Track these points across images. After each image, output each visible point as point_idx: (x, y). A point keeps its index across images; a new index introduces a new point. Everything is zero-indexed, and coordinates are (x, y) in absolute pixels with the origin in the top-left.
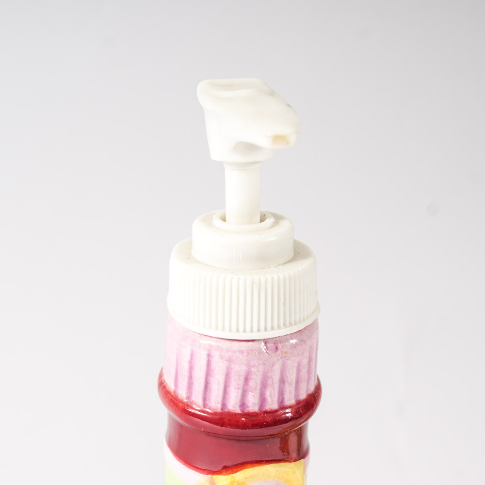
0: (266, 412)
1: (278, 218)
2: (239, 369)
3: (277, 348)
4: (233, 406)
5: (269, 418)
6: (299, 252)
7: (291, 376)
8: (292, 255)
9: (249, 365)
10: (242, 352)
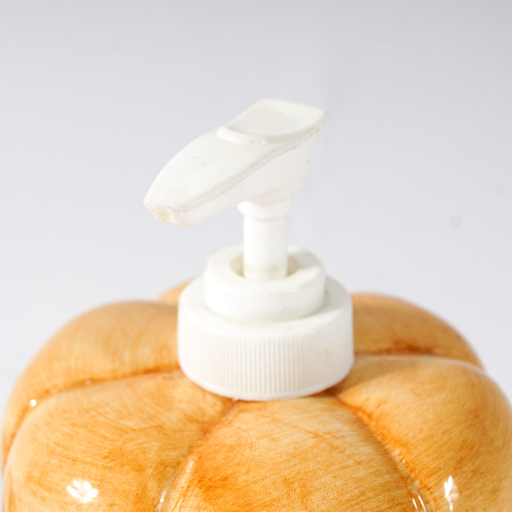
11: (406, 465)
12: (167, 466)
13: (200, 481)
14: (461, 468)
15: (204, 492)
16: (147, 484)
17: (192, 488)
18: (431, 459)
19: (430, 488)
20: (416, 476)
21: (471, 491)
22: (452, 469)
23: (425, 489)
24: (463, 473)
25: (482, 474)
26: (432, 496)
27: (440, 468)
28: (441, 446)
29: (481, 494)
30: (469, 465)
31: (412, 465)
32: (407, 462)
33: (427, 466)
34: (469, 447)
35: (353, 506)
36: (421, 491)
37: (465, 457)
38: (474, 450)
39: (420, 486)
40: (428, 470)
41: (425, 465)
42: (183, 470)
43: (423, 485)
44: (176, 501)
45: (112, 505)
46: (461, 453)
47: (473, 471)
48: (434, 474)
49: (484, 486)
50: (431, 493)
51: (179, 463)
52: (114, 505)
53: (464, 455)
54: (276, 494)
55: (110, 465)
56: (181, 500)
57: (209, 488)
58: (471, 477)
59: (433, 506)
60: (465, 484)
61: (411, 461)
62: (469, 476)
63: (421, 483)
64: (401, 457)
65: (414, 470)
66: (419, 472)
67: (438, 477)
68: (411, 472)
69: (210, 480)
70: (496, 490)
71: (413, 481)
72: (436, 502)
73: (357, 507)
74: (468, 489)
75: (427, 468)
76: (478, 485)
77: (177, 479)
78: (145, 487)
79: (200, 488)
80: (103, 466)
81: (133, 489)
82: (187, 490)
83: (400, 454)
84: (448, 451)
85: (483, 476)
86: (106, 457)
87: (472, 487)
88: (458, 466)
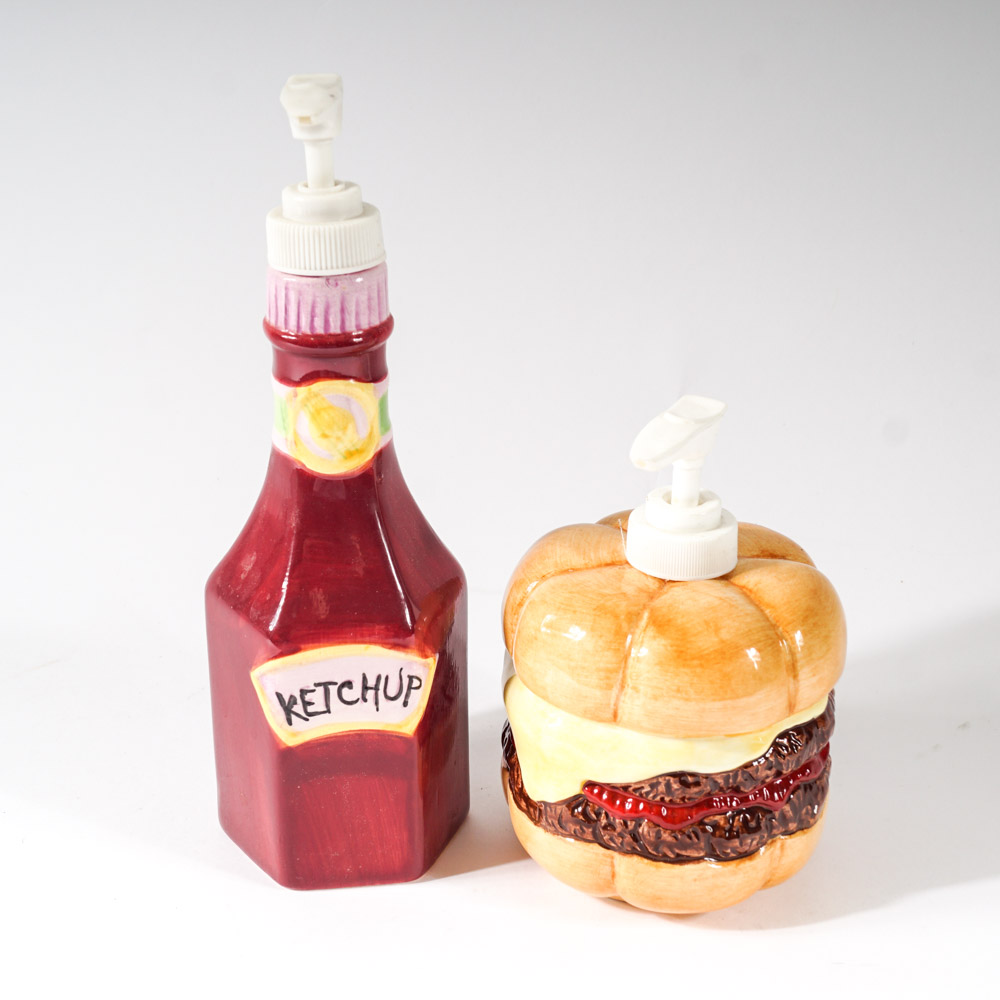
0: (331, 335)
1: (349, 185)
2: (308, 299)
3: (337, 284)
4: (306, 329)
5: (332, 340)
6: (367, 210)
7: (351, 307)
8: (361, 211)
9: (315, 296)
10: (308, 285)
11: (774, 618)
12: (632, 615)
13: (653, 623)
15: (657, 628)
16: (621, 624)
17: (649, 626)
18: (789, 615)
19: (788, 632)
20: (780, 625)
24: (806, 627)
28: (795, 608)
31: (777, 619)
34: (811, 610)
38: (814, 611)
40: (787, 622)
41: (785, 619)
42: (642, 617)
46: (807, 612)
47: (812, 625)
50: (789, 635)
51: (639, 614)
53: (808, 614)
54: (700, 629)
55: (598, 614)
56: (642, 634)
57: (660, 626)
58: (811, 629)
61: (777, 616)
63: (783, 629)
64: (771, 614)
66: (781, 623)
67: (792, 629)
68: (777, 622)
69: (660, 622)
70: (828, 637)
71: (778, 627)
76: (815, 633)
77: (639, 622)
79: (654, 626)
81: (613, 627)
83: (770, 612)
84: (799, 611)
86: (594, 610)
88: (805, 619)
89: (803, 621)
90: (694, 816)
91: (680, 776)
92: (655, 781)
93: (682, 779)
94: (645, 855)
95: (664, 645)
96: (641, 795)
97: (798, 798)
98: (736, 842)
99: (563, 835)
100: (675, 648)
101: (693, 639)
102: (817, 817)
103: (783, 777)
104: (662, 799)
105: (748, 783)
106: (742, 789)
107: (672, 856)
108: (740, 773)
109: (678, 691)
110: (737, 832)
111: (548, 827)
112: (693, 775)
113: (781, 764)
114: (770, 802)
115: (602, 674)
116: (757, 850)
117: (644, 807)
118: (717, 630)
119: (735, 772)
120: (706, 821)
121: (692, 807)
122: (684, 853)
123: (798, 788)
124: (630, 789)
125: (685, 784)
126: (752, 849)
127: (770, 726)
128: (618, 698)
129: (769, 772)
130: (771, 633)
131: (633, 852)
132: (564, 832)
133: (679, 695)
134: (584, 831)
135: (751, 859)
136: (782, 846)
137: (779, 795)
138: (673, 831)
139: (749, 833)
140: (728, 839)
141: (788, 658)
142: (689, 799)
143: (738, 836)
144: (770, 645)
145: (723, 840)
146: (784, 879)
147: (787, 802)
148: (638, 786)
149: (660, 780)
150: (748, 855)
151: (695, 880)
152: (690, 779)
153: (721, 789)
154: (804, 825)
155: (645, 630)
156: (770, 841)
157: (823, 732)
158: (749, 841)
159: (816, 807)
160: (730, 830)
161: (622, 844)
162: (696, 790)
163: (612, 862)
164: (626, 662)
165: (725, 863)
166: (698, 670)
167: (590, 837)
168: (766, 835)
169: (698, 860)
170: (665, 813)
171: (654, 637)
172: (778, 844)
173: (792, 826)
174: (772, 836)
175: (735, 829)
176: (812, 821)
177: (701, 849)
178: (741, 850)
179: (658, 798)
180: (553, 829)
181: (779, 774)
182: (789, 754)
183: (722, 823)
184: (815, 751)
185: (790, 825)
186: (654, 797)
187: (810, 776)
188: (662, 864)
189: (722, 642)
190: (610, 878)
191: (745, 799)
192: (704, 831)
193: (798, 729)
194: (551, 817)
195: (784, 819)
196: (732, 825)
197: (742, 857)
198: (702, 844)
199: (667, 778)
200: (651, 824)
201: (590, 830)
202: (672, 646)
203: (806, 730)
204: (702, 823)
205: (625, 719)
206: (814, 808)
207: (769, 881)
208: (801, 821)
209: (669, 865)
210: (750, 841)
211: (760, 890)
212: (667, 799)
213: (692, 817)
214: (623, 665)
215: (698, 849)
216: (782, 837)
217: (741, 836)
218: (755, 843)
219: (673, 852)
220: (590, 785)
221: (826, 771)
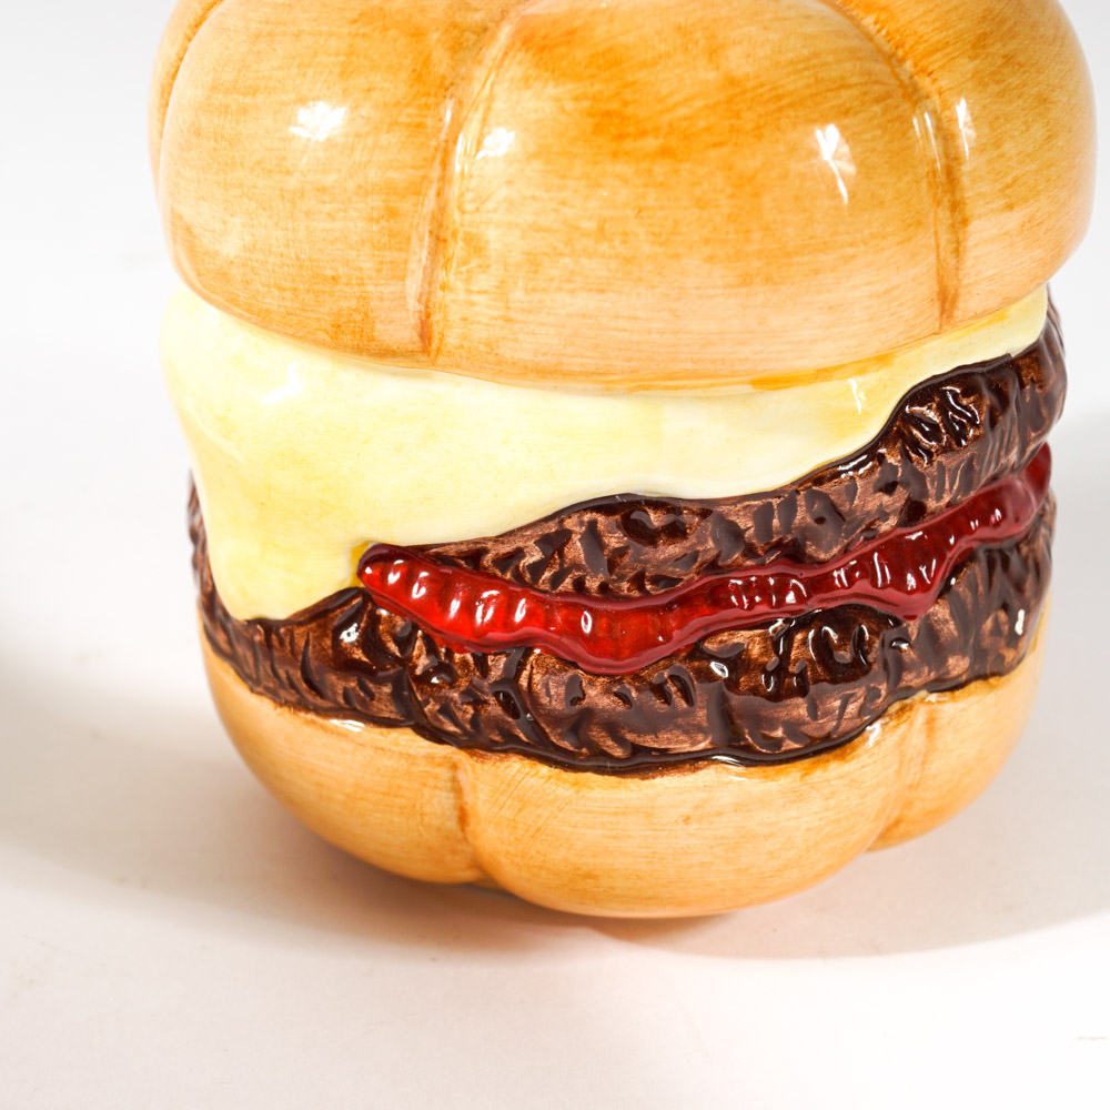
11: (888, 38)
12: (464, 31)
13: (524, 43)
14: (984, 47)
15: (534, 55)
16: (430, 55)
17: (511, 54)
18: (932, 27)
19: (931, 73)
20: (906, 54)
21: (1002, 86)
22: (969, 47)
23: (922, 74)
24: (987, 57)
25: (1021, 65)
26: (936, 86)
27: (947, 43)
28: (949, 12)
29: (1019, 97)
30: (999, 45)
31: (898, 38)
32: (888, 34)
33: (925, 38)
34: (997, 20)
35: (799, 71)
36: (916, 77)
37: (992, 33)
38: (1005, 28)
39: (912, 70)
40: (926, 45)
41: (921, 37)
42: (493, 37)
43: (918, 69)
44: (483, 79)
45: (369, 90)
46: (984, 25)
47: (1005, 57)
48: (936, 51)
49: (1025, 85)
50: (934, 81)
51: (485, 29)
52: (374, 89)
53: (988, 29)
54: (663, 48)
55: (362, 31)
56: (493, 75)
57: (542, 49)
58: (1003, 65)
59: (938, 102)
60: (993, 73)
61: (897, 30)
62: (1000, 62)
63: (916, 65)
64: (878, 26)
65: (903, 45)
66: (911, 47)
67: (944, 57)
68: (897, 47)
69: (544, 38)
70: (1045, 100)
71: (902, 61)
72: (943, 96)
73: (806, 73)
74: (997, 82)
75: (925, 41)
76: (1014, 81)
77: (483, 50)
78: (428, 58)
79: (527, 50)
80: (350, 34)
81: (407, 62)
82: (503, 59)
83: (876, 23)
84: (961, 19)
85: (1022, 69)
86: (355, 21)
87: (1004, 81)
88: (980, 44)
89: (974, 47)
90: (676, 634)
91: (625, 509)
92: (552, 528)
93: (634, 516)
94: (541, 751)
95: (557, 99)
96: (518, 576)
97: (974, 588)
98: (799, 708)
99: (318, 711)
100: (586, 104)
101: (642, 75)
102: (1023, 644)
103: (928, 522)
104: (579, 585)
105: (827, 531)
106: (811, 549)
107: (618, 752)
108: (801, 499)
109: (601, 233)
110: (801, 675)
111: (282, 693)
112: (660, 504)
113: (921, 477)
114: (892, 594)
115: (377, 202)
116: (859, 731)
117: (530, 614)
118: (714, 53)
119: (787, 497)
120: (710, 646)
121: (668, 607)
122: (649, 741)
123: (968, 557)
124: (487, 560)
125: (641, 534)
126: (845, 726)
127: (882, 359)
128: (429, 280)
129: (886, 499)
130: (880, 68)
131: (508, 745)
132: (319, 701)
133: (604, 247)
134: (372, 696)
135: (842, 758)
136: (931, 722)
137: (918, 576)
138: (614, 679)
139: (834, 681)
140: (776, 697)
141: (935, 147)
142: (656, 580)
143: (802, 691)
144: (877, 101)
145: (758, 700)
146: (936, 815)
147: (941, 595)
148: (506, 549)
149: (570, 524)
150: (833, 744)
151: (687, 820)
152: (655, 519)
153: (750, 551)
154: (990, 667)
155: (499, 66)
156: (896, 706)
157: (1035, 399)
158: (837, 703)
159: (1021, 614)
160: (781, 671)
161: (474, 721)
162: (674, 550)
163: (454, 780)
164: (445, 164)
165: (770, 770)
166: (661, 169)
167: (388, 710)
168: (883, 688)
169: (694, 761)
170: (587, 629)
171: (526, 82)
172: (919, 716)
173: (958, 665)
174: (902, 693)
175: (793, 669)
176: (1010, 655)
177: (700, 729)
178: (812, 729)
179: (567, 584)
180: (293, 697)
181: (914, 511)
182: (945, 450)
183: (756, 650)
184: (1013, 456)
185: (951, 661)
186: (556, 580)
187: (1002, 526)
188: (589, 776)
189: (732, 81)
190: (452, 824)
191: (821, 584)
192: (709, 676)
193: (965, 378)
194: (284, 661)
195: (935, 647)
196: (785, 658)
197: (817, 753)
198: (701, 715)
199: (587, 517)
200: (551, 661)
201: (387, 689)
202: (576, 99)
203: (990, 386)
204: (696, 652)
205: (452, 339)
206: (1014, 620)
207: (897, 822)
208: (979, 654)
209: (613, 780)
210: (841, 704)
211: (871, 849)
212: (593, 584)
213: (668, 638)
214: (436, 172)
215: (692, 730)
216: (933, 697)
217: (812, 688)
218: (852, 708)
219: (621, 741)
220: (380, 556)
221: (1045, 518)
